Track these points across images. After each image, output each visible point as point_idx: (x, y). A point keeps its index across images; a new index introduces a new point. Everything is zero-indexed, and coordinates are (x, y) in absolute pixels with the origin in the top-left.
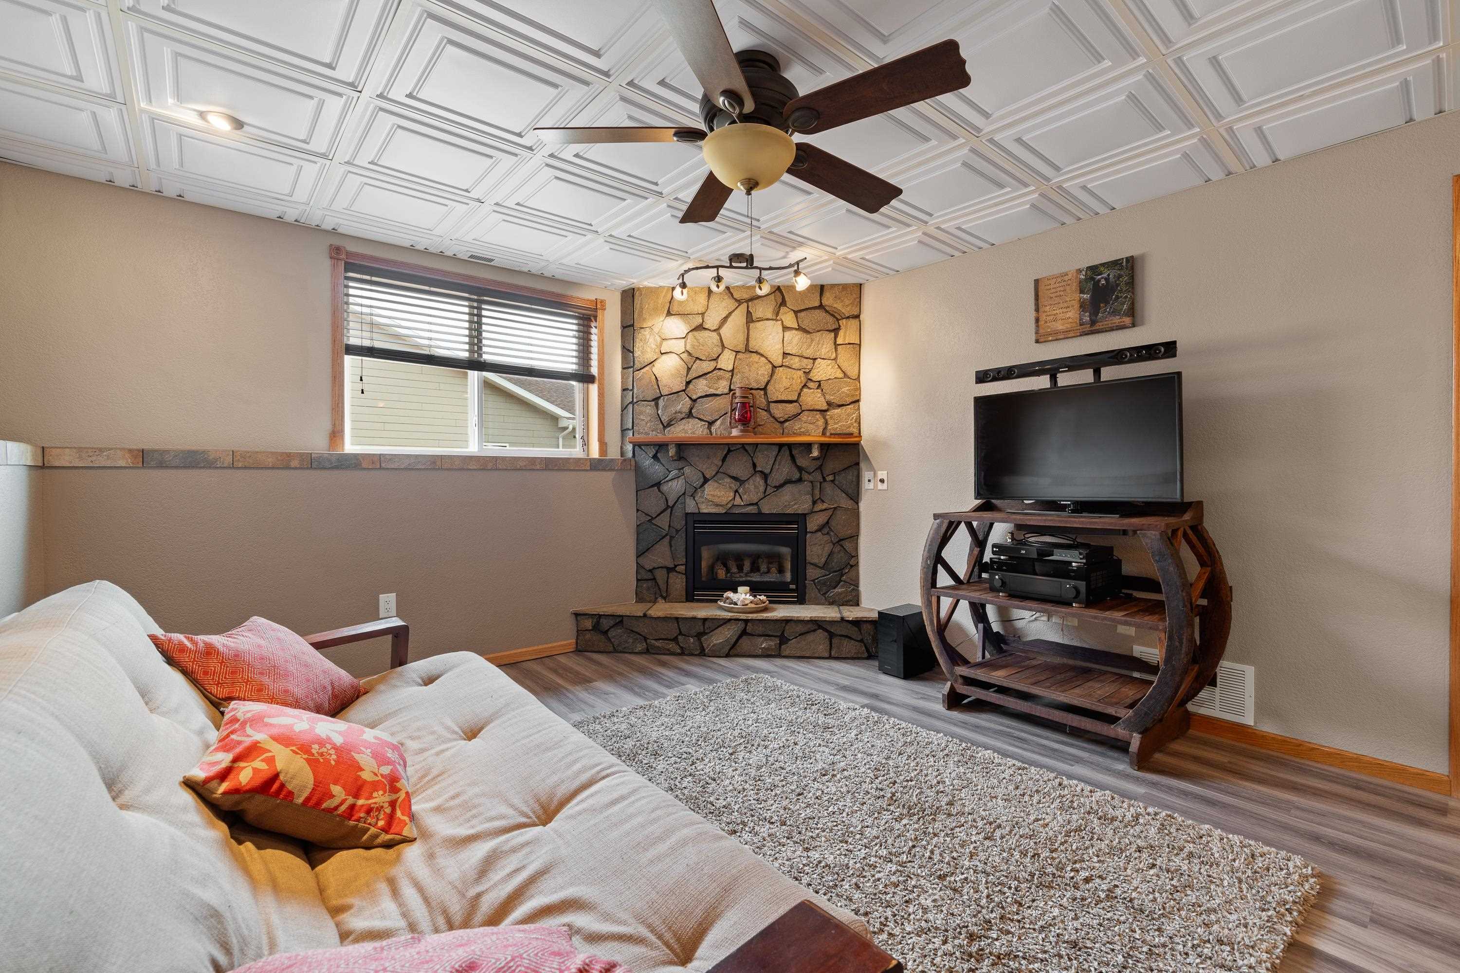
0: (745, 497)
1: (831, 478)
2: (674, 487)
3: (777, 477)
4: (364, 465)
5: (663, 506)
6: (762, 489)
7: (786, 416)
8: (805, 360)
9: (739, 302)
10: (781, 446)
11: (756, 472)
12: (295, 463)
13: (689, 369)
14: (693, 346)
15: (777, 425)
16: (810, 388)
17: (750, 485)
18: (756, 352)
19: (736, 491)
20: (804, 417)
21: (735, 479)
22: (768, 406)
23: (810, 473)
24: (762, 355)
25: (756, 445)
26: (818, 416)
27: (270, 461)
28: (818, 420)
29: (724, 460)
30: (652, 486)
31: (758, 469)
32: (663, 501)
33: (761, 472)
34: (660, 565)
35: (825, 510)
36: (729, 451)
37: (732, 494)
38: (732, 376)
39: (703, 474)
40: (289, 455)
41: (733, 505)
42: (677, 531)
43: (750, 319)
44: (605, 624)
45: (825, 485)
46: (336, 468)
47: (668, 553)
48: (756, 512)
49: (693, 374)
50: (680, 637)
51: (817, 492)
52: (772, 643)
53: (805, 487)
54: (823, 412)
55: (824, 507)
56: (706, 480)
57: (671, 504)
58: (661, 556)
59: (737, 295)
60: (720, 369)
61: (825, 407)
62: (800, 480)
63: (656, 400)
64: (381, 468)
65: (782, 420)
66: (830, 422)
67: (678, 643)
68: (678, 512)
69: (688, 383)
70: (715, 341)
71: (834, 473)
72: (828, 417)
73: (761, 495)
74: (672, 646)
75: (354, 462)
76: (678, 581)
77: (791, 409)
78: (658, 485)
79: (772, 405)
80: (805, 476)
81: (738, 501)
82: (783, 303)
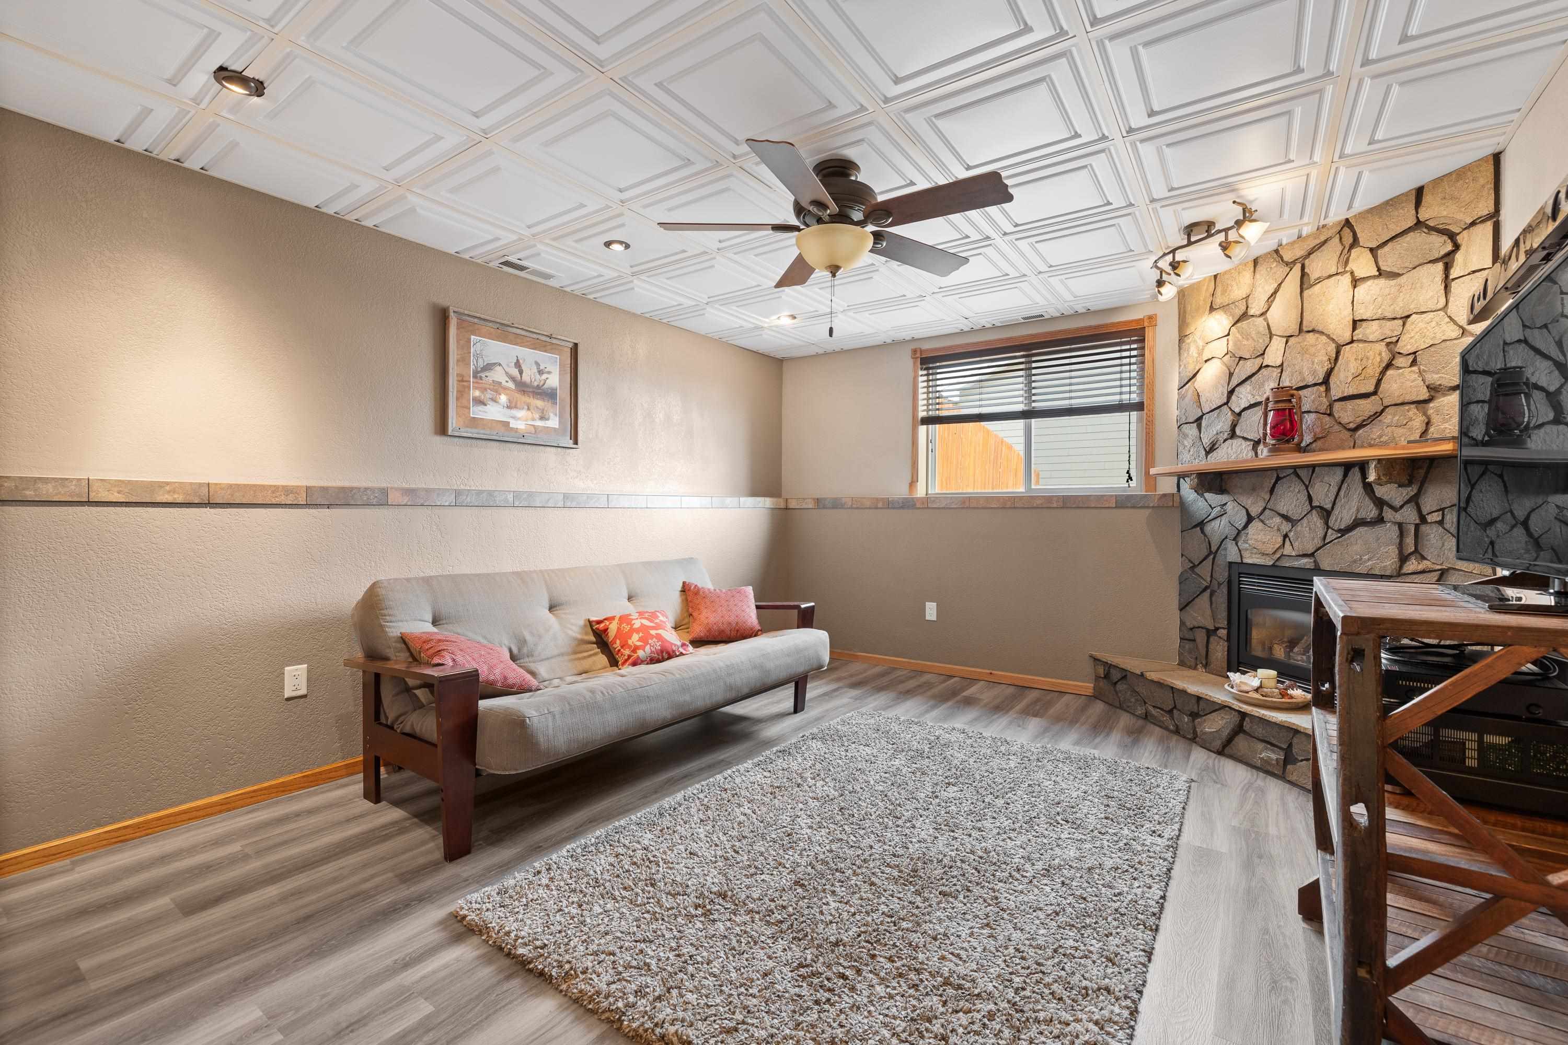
0: (1296, 544)
1: (1436, 517)
2: (1218, 528)
3: (1344, 515)
4: (918, 505)
5: (1205, 552)
6: (1321, 533)
7: (1359, 420)
8: (1389, 323)
9: (1290, 265)
10: (1347, 467)
11: (1312, 508)
12: (880, 505)
13: (1231, 375)
14: (1235, 344)
15: (1348, 434)
16: (1399, 368)
17: (1303, 527)
18: (1313, 331)
19: (1286, 536)
20: (1387, 418)
21: (1286, 518)
22: (1331, 406)
23: (1396, 509)
24: (1322, 333)
25: (1313, 467)
26: (1413, 411)
27: (868, 504)
28: (1411, 419)
29: (1272, 491)
30: (1195, 526)
31: (1315, 503)
32: (1205, 545)
33: (1319, 507)
34: (1201, 625)
35: (1423, 572)
36: (1278, 479)
37: (1280, 540)
38: (1282, 372)
39: (1247, 511)
40: (877, 499)
41: (1282, 555)
42: (1220, 584)
43: (1305, 282)
44: (1116, 675)
45: (1423, 528)
46: (902, 508)
47: (1208, 612)
48: (1312, 566)
49: (1235, 381)
50: (1175, 711)
51: (1410, 541)
52: (1273, 756)
53: (1389, 532)
54: (1421, 404)
55: (1420, 567)
56: (1250, 519)
57: (1214, 549)
58: (1202, 614)
59: (1287, 257)
60: (1267, 366)
61: (1424, 394)
62: (1380, 520)
63: (1199, 420)
64: (928, 508)
65: (1352, 426)
66: (1435, 419)
67: (1172, 718)
68: (1220, 560)
69: (1231, 393)
70: (1261, 329)
71: (1443, 510)
72: (1430, 412)
73: (1318, 542)
74: (1166, 718)
75: (927, 504)
76: (1219, 648)
77: (1367, 407)
78: (1201, 525)
79: (1337, 406)
80: (1388, 514)
81: (1288, 550)
82: (1355, 242)
